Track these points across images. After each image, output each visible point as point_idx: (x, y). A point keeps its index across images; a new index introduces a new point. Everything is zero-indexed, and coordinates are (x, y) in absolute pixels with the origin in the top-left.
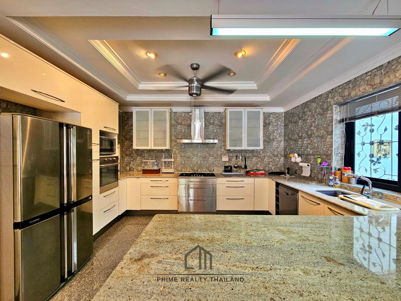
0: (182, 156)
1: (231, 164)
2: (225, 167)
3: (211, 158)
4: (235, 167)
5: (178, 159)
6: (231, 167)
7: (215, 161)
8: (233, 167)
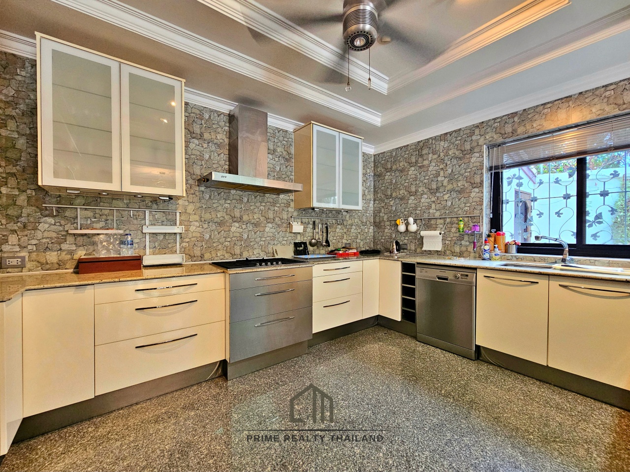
0: (203, 219)
1: (305, 239)
2: (297, 245)
3: (270, 225)
4: (311, 244)
5: (192, 228)
6: (305, 244)
7: (276, 233)
8: (308, 243)
